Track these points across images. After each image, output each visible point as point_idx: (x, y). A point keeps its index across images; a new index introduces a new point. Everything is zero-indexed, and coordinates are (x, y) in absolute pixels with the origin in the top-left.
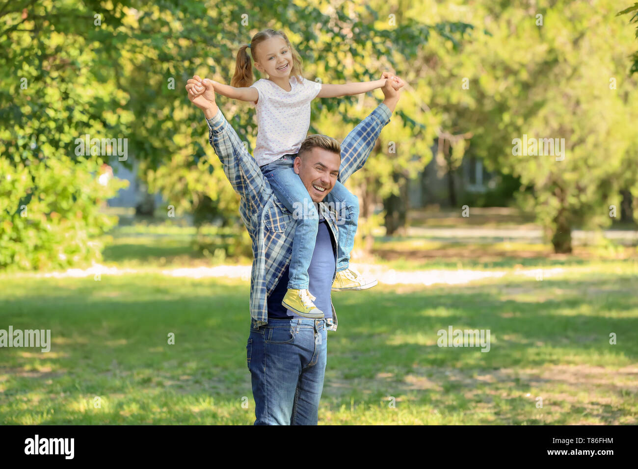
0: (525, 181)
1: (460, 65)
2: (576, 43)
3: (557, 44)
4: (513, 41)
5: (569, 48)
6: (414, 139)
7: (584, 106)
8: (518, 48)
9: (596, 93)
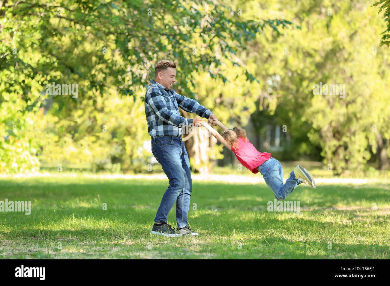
0: (315, 126)
1: (275, 50)
2: (351, 37)
3: (339, 38)
4: (310, 35)
5: (347, 40)
6: (244, 97)
7: (355, 78)
8: (313, 40)
9: (363, 70)
